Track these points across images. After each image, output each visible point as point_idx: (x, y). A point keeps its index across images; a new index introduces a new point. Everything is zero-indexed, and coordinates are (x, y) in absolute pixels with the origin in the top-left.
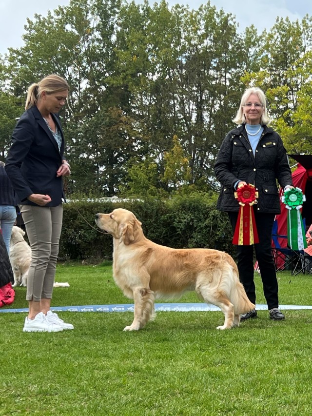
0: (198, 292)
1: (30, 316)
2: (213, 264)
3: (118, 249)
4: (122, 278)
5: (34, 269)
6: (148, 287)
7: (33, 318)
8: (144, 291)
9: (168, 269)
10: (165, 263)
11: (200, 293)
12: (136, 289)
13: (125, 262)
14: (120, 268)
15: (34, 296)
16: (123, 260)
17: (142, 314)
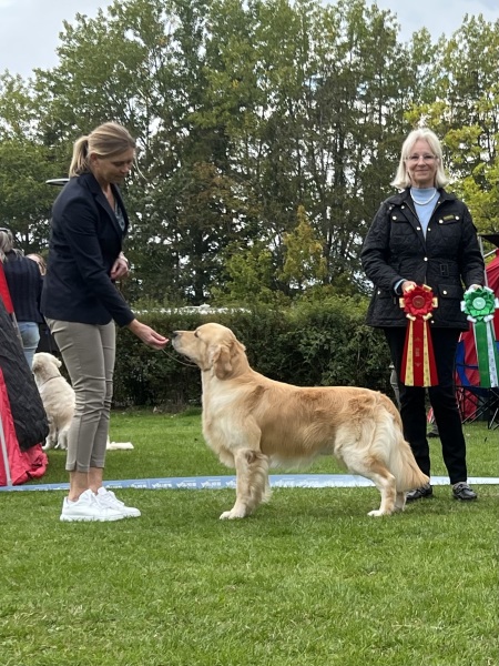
0: (338, 457)
1: (71, 495)
2: (361, 411)
3: (209, 387)
4: (216, 434)
5: (79, 420)
6: (258, 449)
7: (75, 499)
8: (252, 454)
9: (290, 419)
10: (285, 411)
11: (342, 458)
12: (239, 453)
13: (221, 409)
14: (213, 418)
15: (79, 464)
16: (218, 406)
17: (249, 492)
